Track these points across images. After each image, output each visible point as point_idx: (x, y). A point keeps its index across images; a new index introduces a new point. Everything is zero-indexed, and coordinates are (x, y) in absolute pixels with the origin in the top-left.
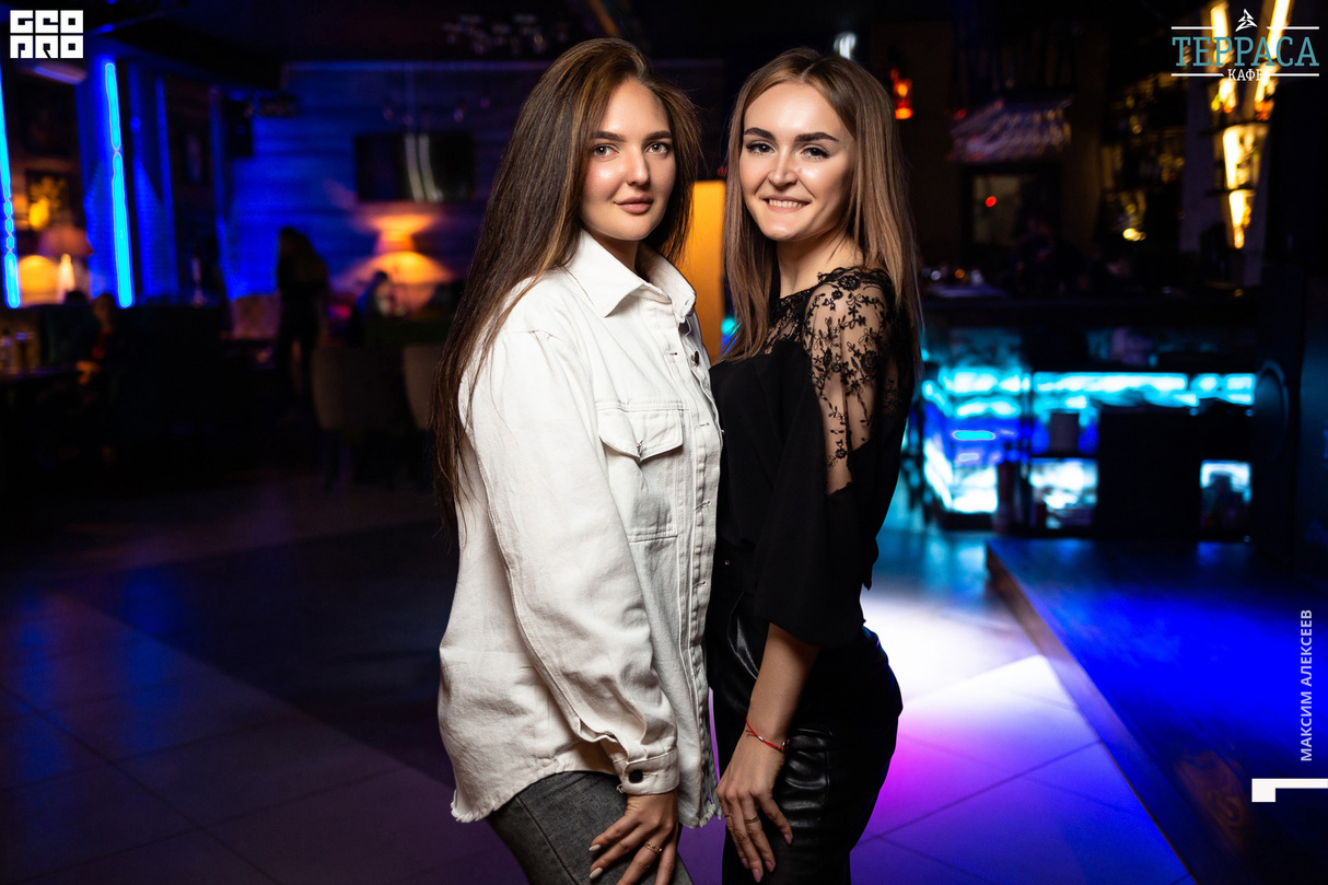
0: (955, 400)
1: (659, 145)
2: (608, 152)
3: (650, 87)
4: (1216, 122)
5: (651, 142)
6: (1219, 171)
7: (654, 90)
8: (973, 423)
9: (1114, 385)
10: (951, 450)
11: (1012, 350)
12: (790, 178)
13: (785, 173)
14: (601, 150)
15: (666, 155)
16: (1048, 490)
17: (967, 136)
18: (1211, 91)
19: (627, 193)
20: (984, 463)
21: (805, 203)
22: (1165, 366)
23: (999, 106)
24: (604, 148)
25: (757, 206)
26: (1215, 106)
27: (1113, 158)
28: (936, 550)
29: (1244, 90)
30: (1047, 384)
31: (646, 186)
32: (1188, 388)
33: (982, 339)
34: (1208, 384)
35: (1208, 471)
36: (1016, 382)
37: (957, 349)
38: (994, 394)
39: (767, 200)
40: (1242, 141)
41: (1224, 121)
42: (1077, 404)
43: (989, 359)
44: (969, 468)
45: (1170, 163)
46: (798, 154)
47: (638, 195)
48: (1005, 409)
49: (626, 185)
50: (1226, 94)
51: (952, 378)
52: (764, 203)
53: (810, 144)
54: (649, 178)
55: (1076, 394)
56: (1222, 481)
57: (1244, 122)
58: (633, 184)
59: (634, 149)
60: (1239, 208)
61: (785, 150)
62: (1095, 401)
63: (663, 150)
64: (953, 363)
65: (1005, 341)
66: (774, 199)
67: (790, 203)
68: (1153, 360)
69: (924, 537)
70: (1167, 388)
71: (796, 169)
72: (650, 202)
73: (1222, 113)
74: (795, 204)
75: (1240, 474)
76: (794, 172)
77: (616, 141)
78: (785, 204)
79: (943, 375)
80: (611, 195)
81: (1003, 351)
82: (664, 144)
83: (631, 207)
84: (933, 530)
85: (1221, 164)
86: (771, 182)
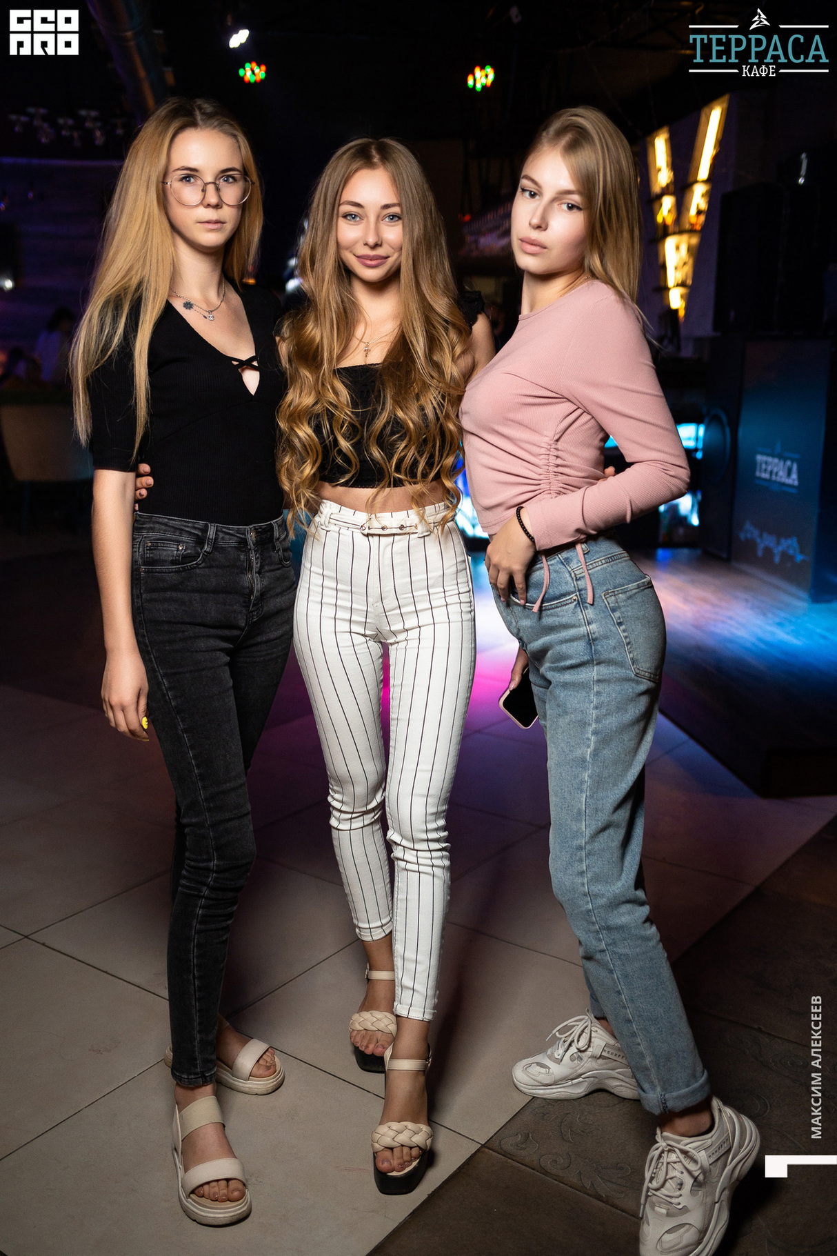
4: (660, 232)
6: (662, 272)
17: (480, 233)
18: (656, 206)
26: (659, 219)
29: (681, 207)
40: (678, 248)
41: (665, 232)
50: (666, 209)
57: (681, 232)
73: (665, 226)
85: (664, 267)
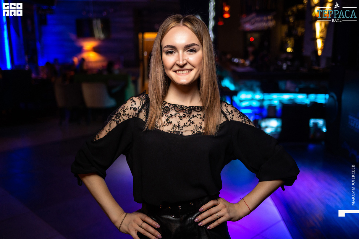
0: (241, 101)
4: (314, 19)
6: (314, 33)
8: (246, 108)
9: (286, 97)
11: (258, 86)
12: (185, 62)
13: (183, 61)
16: (266, 127)
18: (313, 10)
21: (191, 70)
22: (301, 92)
23: (254, 14)
25: (172, 74)
26: (313, 15)
27: (285, 29)
30: (267, 97)
32: (307, 98)
33: (249, 83)
34: (312, 97)
35: (312, 121)
36: (258, 96)
37: (242, 86)
38: (252, 99)
39: (175, 71)
40: (321, 25)
41: (316, 19)
42: (276, 103)
43: (251, 89)
45: (300, 30)
46: (185, 53)
48: (255, 104)
51: (240, 95)
52: (174, 73)
53: (190, 48)
55: (275, 100)
56: (316, 124)
60: (320, 44)
61: (181, 52)
62: (281, 102)
65: (255, 84)
66: (178, 70)
67: (186, 71)
68: (297, 90)
70: (301, 98)
71: (186, 58)
73: (315, 16)
74: (188, 71)
75: (321, 122)
76: (186, 60)
78: (184, 72)
81: (255, 86)
85: (315, 31)
86: (177, 65)
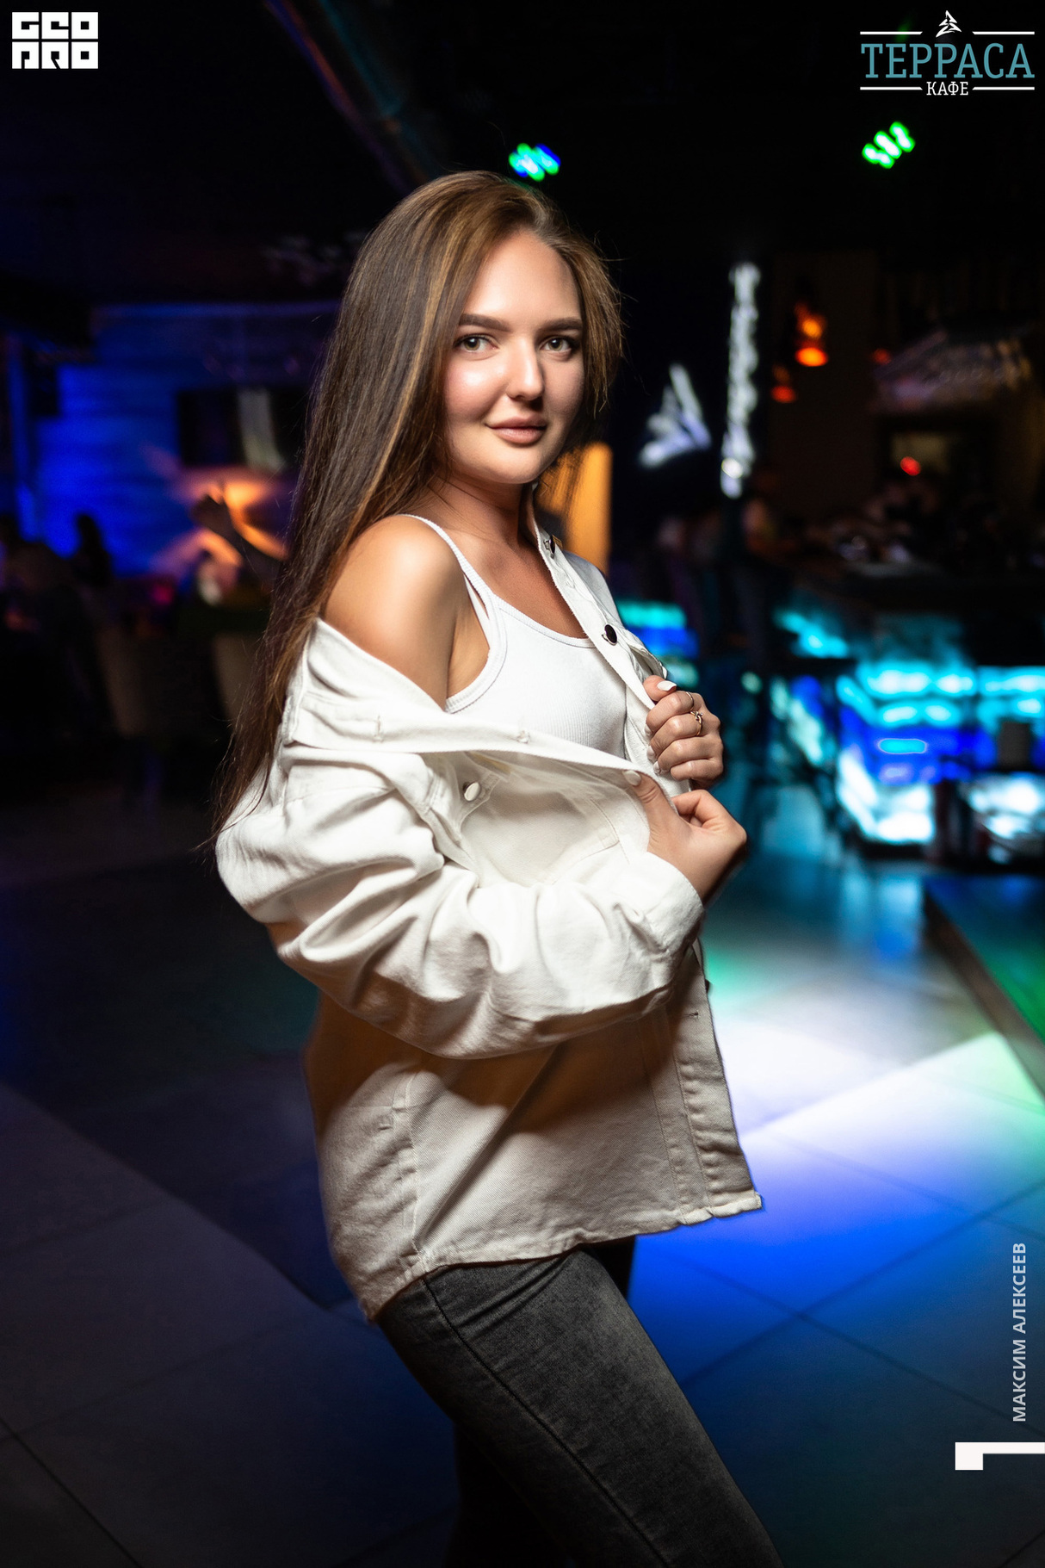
0: (879, 703)
1: (560, 340)
2: (482, 346)
3: (554, 246)
5: (547, 336)
7: (560, 252)
8: (903, 732)
10: (874, 763)
11: (952, 641)
14: (470, 342)
15: (568, 358)
16: (992, 813)
19: (507, 411)
20: (914, 779)
23: (938, 337)
24: (477, 339)
28: (855, 887)
30: (995, 683)
31: (535, 403)
33: (912, 627)
36: (957, 681)
37: (882, 638)
38: (931, 696)
42: (1031, 708)
43: (922, 652)
44: (896, 786)
47: (525, 416)
48: (941, 715)
49: (505, 400)
51: (876, 676)
54: (543, 391)
55: (1029, 693)
58: (518, 398)
59: (522, 344)
63: (564, 349)
64: (877, 656)
65: (942, 629)
69: (840, 871)
72: (541, 428)
77: (495, 332)
79: (865, 672)
80: (480, 416)
81: (940, 644)
82: (568, 339)
83: (510, 433)
84: (852, 862)
